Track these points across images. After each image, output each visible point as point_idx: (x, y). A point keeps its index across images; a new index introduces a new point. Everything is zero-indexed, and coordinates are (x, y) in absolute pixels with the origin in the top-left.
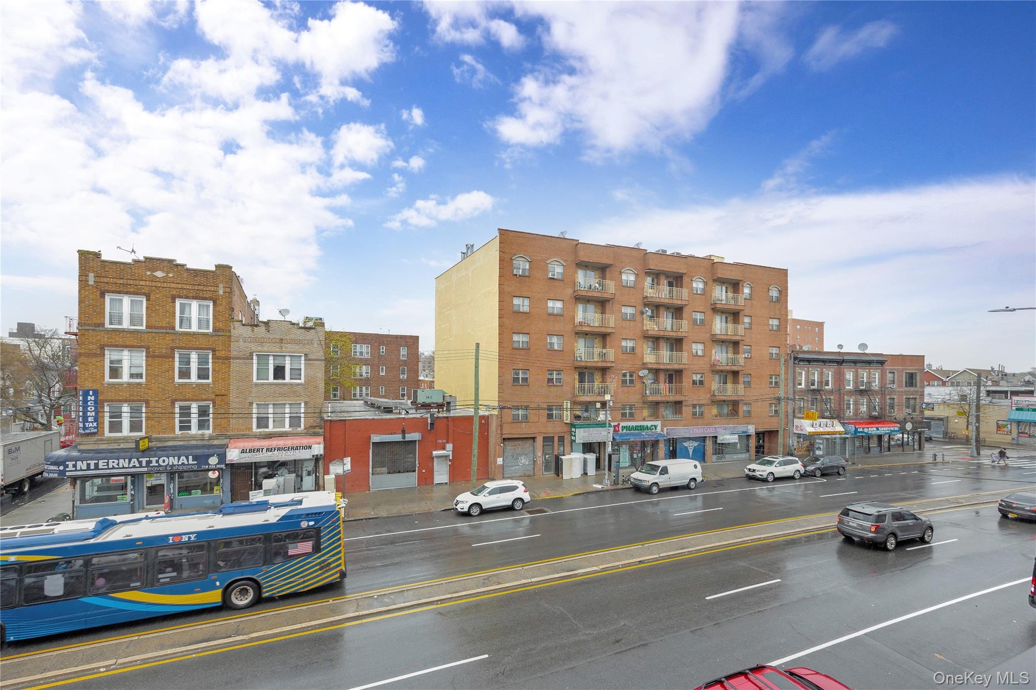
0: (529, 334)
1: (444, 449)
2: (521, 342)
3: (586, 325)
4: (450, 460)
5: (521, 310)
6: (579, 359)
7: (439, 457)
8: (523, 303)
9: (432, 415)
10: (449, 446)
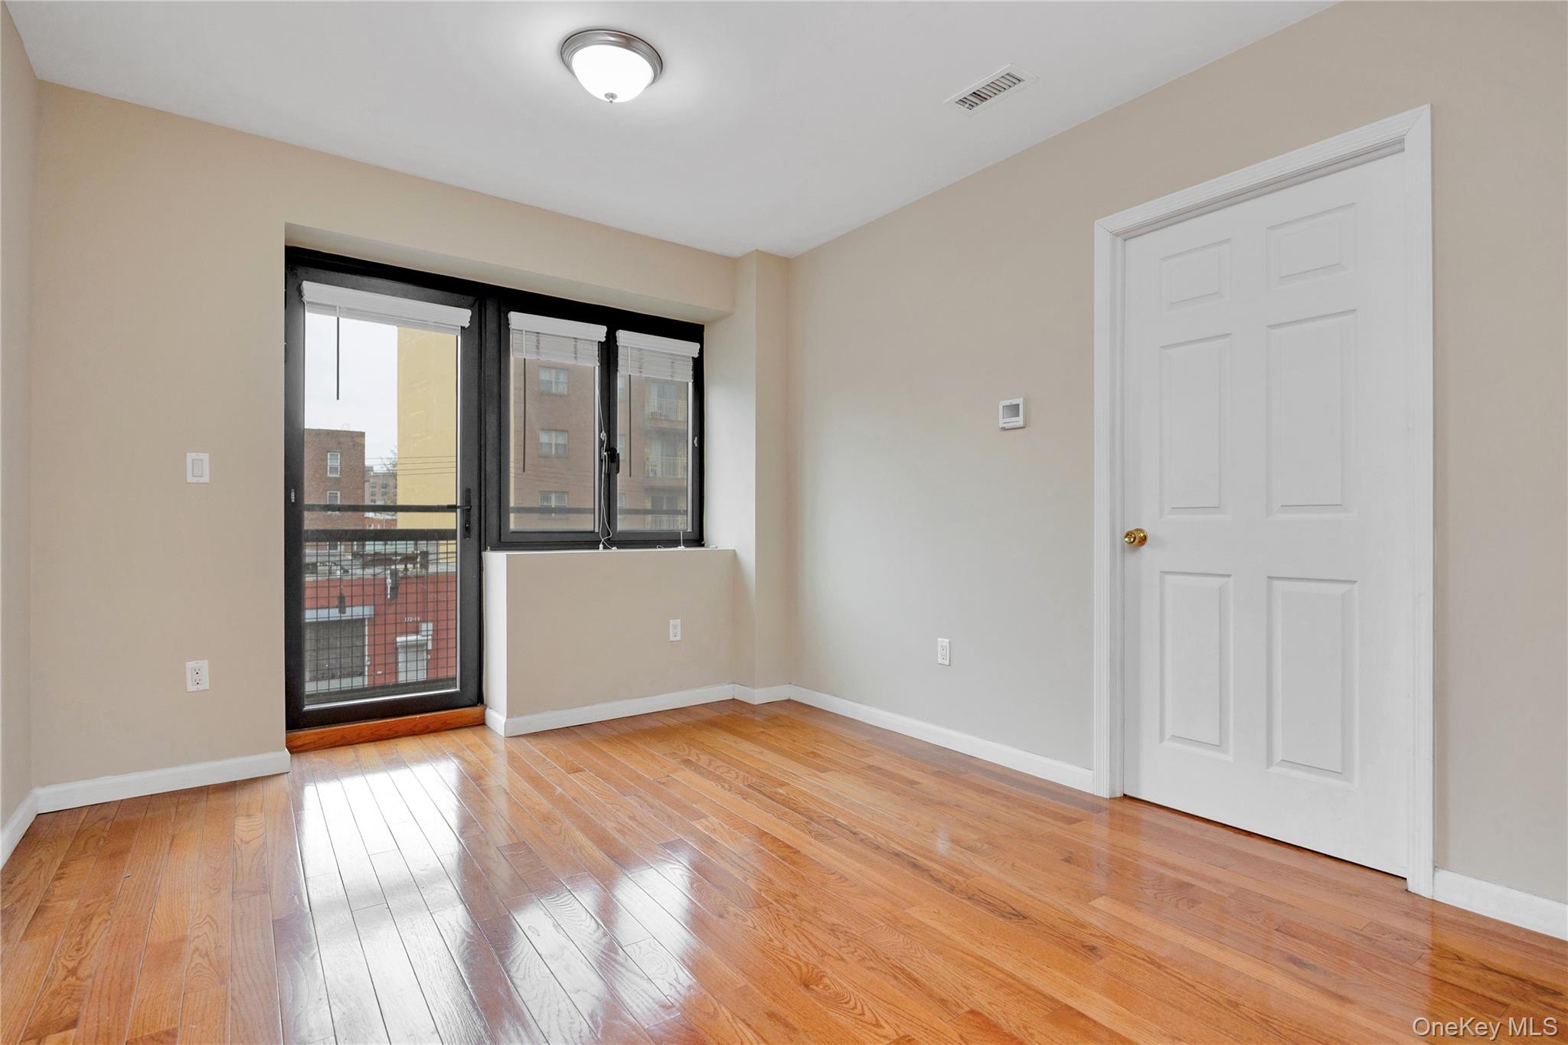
0: (567, 431)
1: (417, 632)
2: (553, 445)
3: (663, 418)
4: (428, 651)
5: (554, 390)
6: (651, 475)
7: (407, 646)
8: (557, 378)
9: (394, 574)
10: (427, 627)
